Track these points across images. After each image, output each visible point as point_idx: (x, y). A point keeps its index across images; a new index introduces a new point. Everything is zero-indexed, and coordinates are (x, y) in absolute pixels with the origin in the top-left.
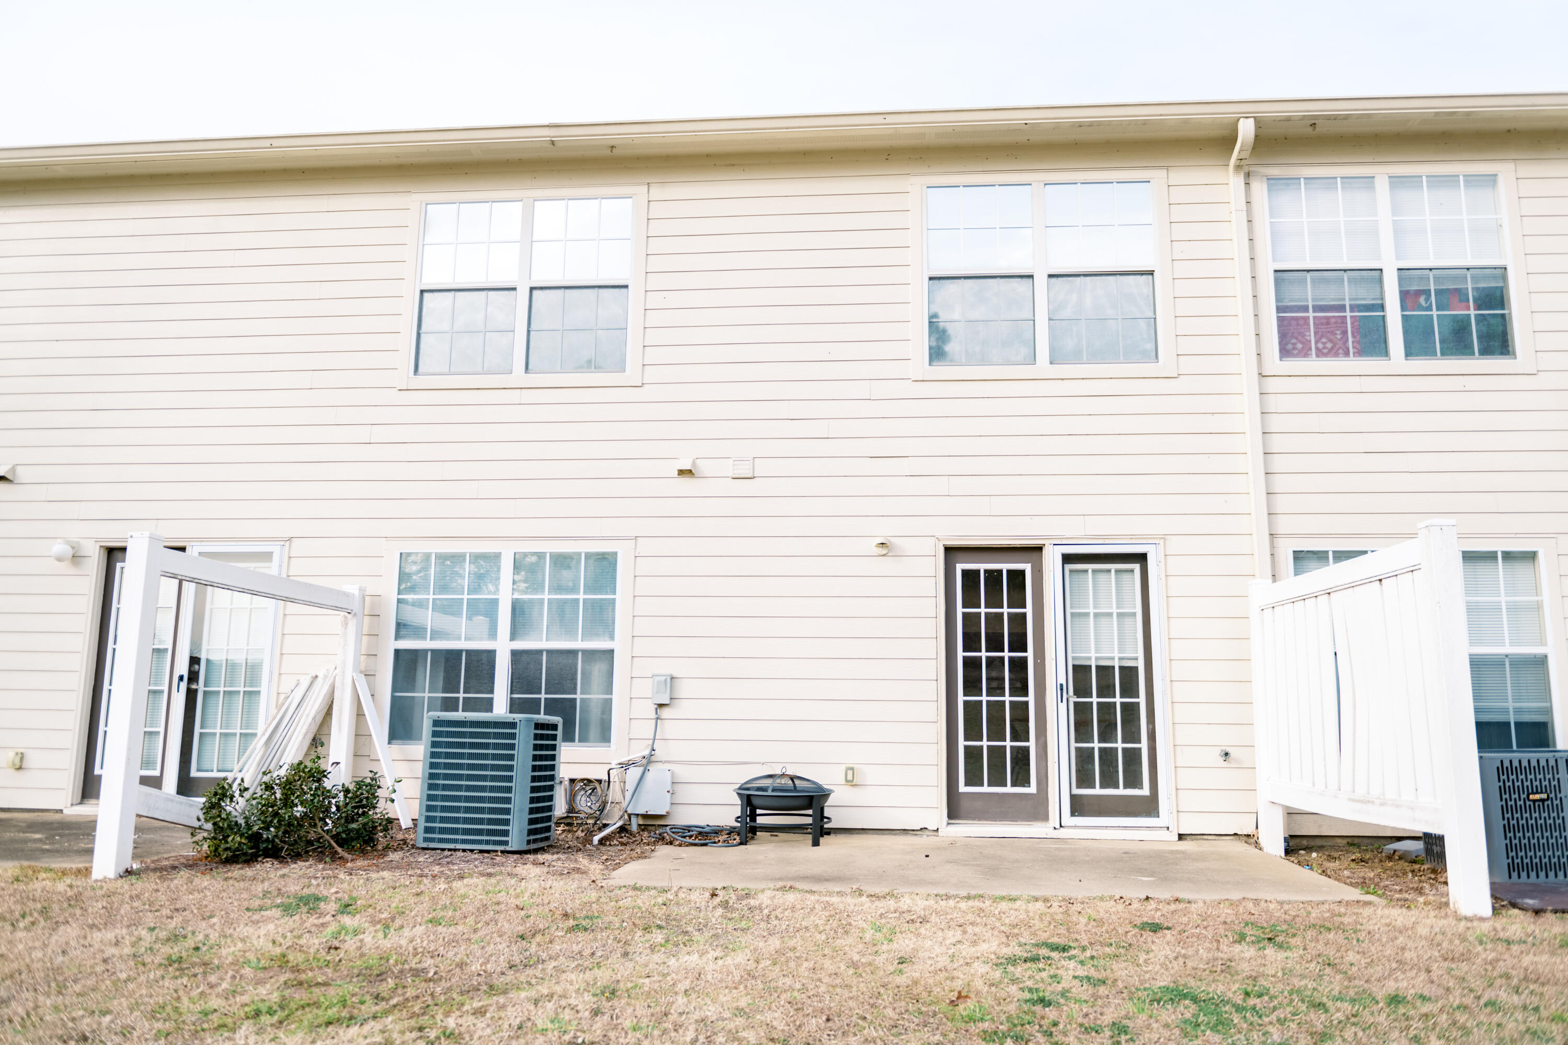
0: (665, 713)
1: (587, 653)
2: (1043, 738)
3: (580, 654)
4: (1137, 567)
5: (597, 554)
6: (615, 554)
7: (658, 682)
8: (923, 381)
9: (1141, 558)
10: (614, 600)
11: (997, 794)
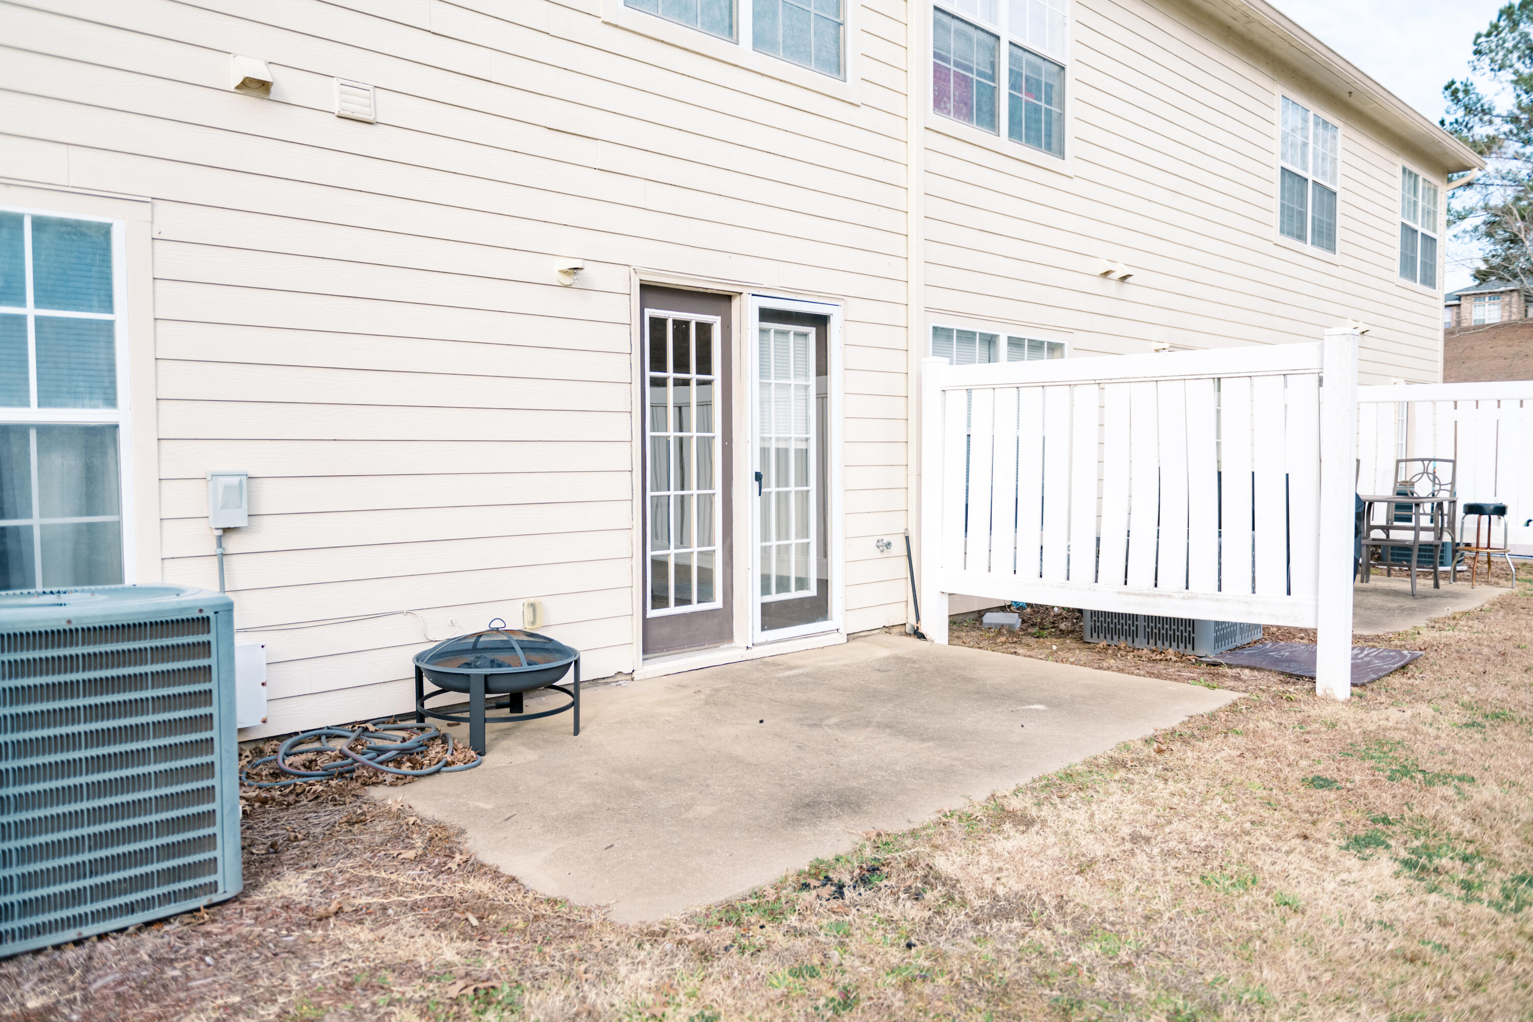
0: (233, 544)
1: (44, 430)
2: (729, 540)
3: (33, 435)
4: (812, 331)
5: (63, 223)
6: (105, 231)
7: (227, 488)
8: (616, 26)
9: (820, 321)
10: (111, 324)
11: (685, 615)
